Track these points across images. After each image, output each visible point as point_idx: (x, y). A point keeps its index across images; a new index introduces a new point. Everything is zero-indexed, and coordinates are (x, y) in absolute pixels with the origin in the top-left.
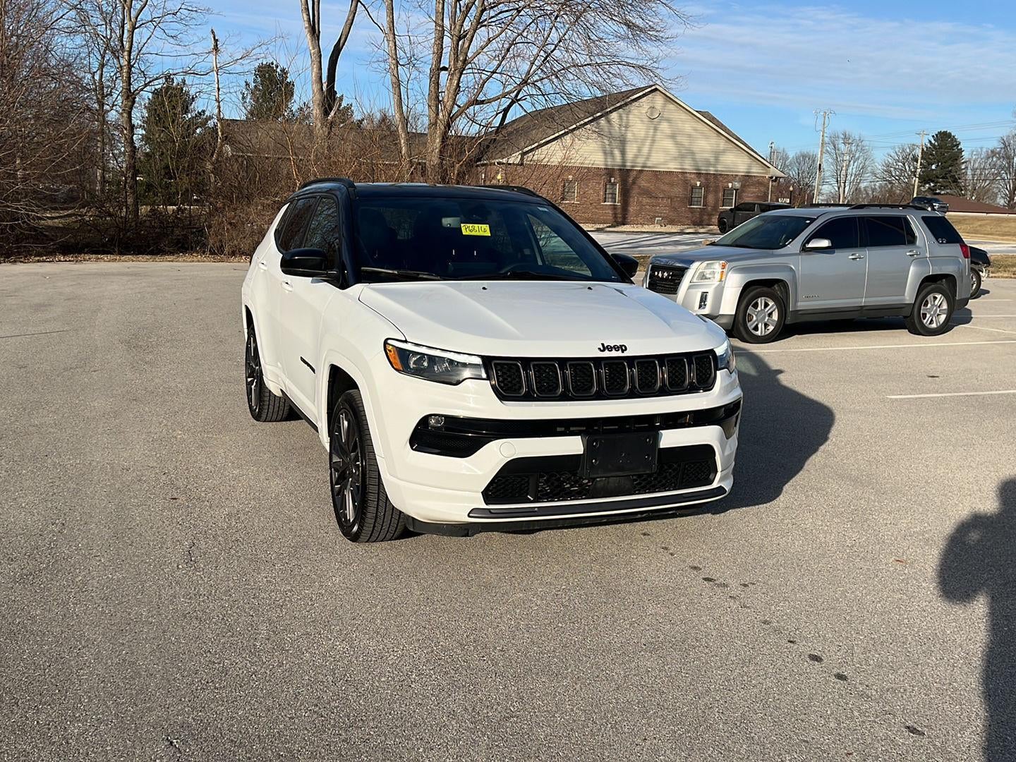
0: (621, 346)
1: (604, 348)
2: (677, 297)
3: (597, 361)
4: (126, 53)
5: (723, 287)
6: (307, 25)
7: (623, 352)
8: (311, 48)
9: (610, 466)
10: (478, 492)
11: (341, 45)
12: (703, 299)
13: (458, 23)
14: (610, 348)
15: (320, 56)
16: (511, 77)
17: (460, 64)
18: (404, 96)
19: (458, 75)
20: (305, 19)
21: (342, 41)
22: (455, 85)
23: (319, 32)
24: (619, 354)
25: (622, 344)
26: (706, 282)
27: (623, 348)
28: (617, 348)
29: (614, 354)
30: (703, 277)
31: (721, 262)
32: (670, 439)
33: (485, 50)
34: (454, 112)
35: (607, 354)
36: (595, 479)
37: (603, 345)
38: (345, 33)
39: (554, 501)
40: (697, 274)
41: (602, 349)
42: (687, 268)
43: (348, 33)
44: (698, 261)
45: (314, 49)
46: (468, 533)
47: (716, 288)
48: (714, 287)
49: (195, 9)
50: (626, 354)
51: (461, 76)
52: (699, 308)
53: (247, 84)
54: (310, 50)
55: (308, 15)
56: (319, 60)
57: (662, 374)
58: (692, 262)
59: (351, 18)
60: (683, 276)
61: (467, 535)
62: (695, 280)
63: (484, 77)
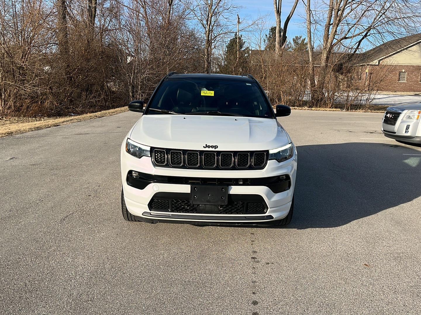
0: (215, 146)
1: (207, 146)
2: (395, 127)
3: (201, 152)
4: (208, 26)
5: (419, 123)
6: (276, 10)
7: (215, 149)
8: (277, 19)
9: (203, 200)
10: (146, 205)
11: (290, 17)
12: (408, 127)
13: (338, 3)
14: (209, 147)
15: (280, 22)
16: (362, 26)
17: (337, 21)
18: (312, 37)
19: (336, 27)
20: (275, 7)
21: (290, 15)
22: (334, 31)
23: (281, 12)
24: (213, 149)
25: (215, 145)
26: (410, 120)
27: (216, 147)
28: (212, 147)
29: (211, 149)
30: (409, 117)
31: (419, 110)
32: (235, 190)
33: (349, 14)
34: (333, 43)
35: (207, 149)
36: (199, 205)
37: (206, 145)
38: (292, 12)
39: (181, 213)
40: (406, 116)
41: (205, 147)
42: (401, 113)
43: (294, 12)
44: (406, 110)
45: (278, 19)
46: (153, 222)
47: (414, 123)
48: (414, 122)
49: (236, 7)
50: (217, 150)
51: (337, 27)
52: (405, 132)
53: (266, 36)
54: (276, 20)
55: (276, 5)
56: (279, 24)
57: (234, 160)
58: (404, 110)
59: (295, 5)
60: (398, 117)
61: (153, 223)
62: (404, 119)
63: (350, 27)
